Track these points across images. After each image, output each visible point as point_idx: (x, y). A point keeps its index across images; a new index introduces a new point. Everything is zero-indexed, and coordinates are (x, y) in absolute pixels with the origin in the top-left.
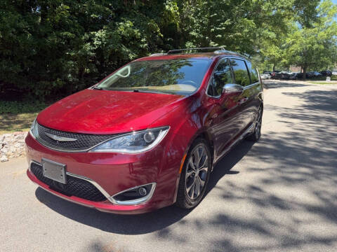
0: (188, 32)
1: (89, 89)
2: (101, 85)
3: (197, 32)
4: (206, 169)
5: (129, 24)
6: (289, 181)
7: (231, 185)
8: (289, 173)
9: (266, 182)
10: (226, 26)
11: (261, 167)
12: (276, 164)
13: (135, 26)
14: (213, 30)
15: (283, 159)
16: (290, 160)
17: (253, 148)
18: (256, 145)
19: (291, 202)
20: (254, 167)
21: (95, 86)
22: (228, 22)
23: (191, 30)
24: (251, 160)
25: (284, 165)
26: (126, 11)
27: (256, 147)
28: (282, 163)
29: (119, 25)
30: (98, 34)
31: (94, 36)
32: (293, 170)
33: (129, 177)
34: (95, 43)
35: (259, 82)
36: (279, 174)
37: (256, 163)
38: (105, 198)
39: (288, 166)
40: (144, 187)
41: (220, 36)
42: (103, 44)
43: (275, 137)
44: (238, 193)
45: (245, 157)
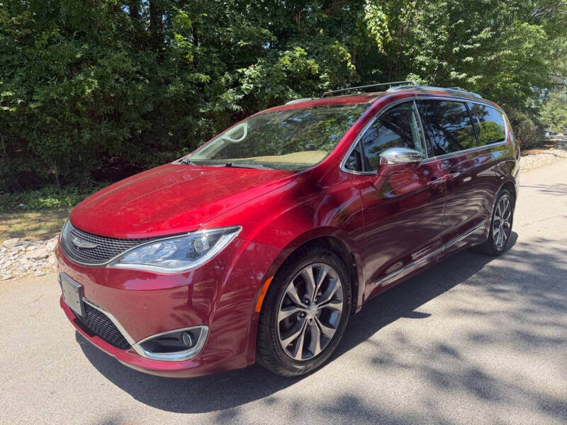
0: (412, 56)
1: (175, 163)
2: (195, 157)
3: (428, 55)
4: (340, 306)
5: (299, 51)
6: (527, 341)
7: (402, 339)
8: (536, 323)
9: (478, 339)
10: (480, 40)
11: (483, 309)
12: (518, 302)
13: (310, 54)
14: (457, 49)
15: (540, 295)
16: (555, 296)
17: (485, 269)
18: (495, 263)
19: (511, 386)
20: (469, 307)
21: (185, 159)
22: (485, 34)
23: (418, 53)
24: (468, 292)
25: (535, 307)
26: (297, 32)
27: (492, 268)
28: (533, 302)
29: (284, 55)
30: (250, 71)
31: (242, 75)
32: (550, 319)
33: (173, 316)
34: (244, 87)
35: (505, 142)
36: (515, 325)
37: (475, 300)
38: (129, 346)
39: (544, 309)
40: (188, 332)
41: (469, 59)
42: (256, 88)
43: (545, 249)
44: (407, 357)
45: (459, 287)
